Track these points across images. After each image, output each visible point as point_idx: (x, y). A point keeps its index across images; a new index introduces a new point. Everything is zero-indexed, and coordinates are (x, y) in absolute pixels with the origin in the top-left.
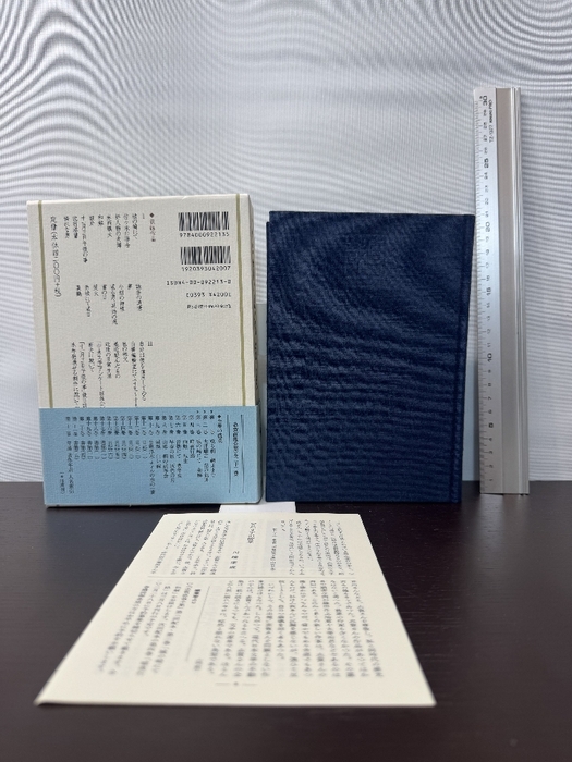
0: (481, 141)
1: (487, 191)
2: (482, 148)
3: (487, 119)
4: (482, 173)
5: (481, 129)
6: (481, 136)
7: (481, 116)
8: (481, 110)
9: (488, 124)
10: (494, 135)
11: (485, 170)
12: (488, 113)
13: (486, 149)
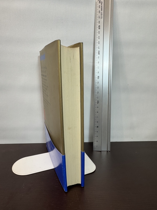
0: (98, 18)
1: (99, 38)
2: (98, 21)
3: (101, 10)
4: (97, 31)
5: (98, 13)
6: (98, 16)
7: (98, 8)
8: (98, 6)
10: (103, 16)
11: (99, 30)
12: (101, 7)
13: (99, 21)
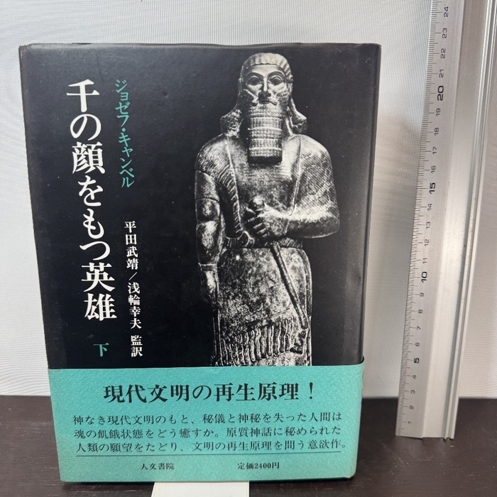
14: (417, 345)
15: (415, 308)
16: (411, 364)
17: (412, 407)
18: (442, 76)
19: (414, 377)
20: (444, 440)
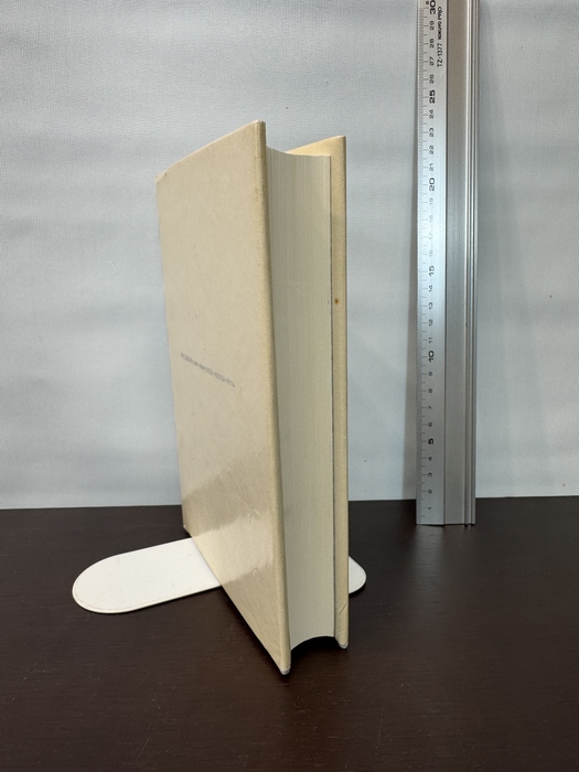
0: (426, 66)
1: (432, 135)
2: (426, 75)
3: (436, 37)
4: (426, 111)
5: (426, 48)
6: (426, 58)
7: (426, 30)
8: (426, 22)
9: (436, 41)
10: (444, 57)
11: (432, 106)
12: (436, 26)
13: (432, 76)
14: (430, 425)
15: (425, 387)
16: (425, 445)
17: (430, 492)
18: (432, 169)
19: (430, 458)
20: (466, 525)
